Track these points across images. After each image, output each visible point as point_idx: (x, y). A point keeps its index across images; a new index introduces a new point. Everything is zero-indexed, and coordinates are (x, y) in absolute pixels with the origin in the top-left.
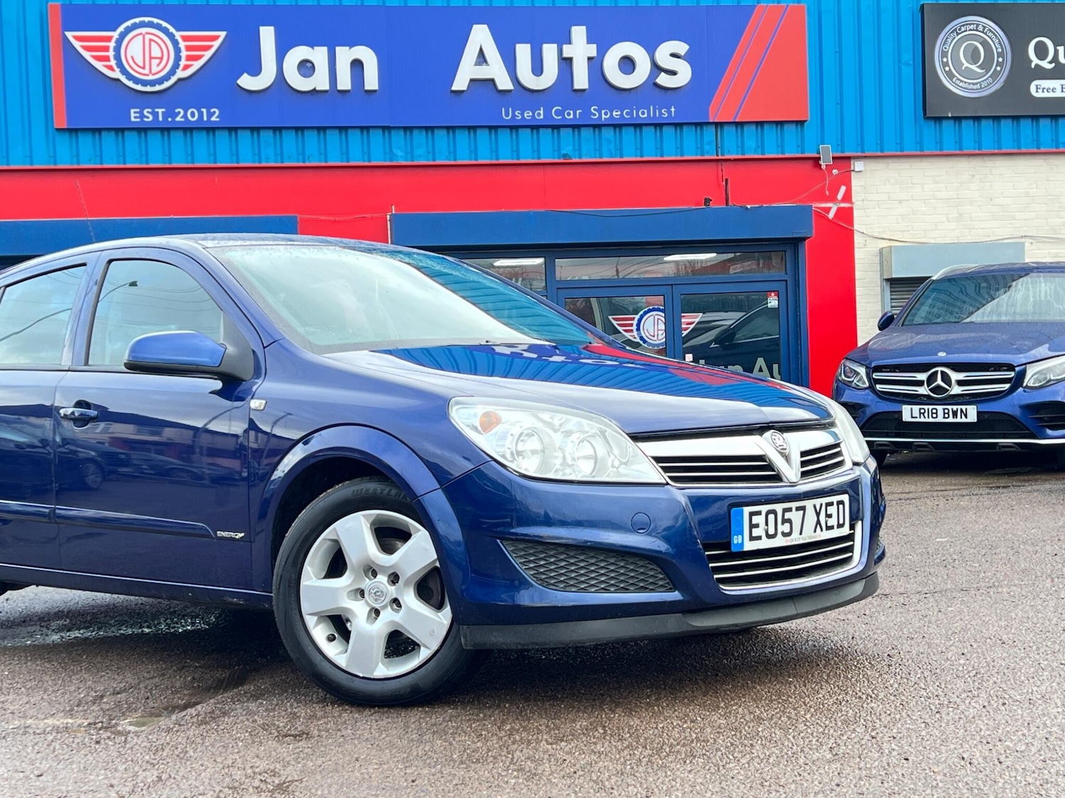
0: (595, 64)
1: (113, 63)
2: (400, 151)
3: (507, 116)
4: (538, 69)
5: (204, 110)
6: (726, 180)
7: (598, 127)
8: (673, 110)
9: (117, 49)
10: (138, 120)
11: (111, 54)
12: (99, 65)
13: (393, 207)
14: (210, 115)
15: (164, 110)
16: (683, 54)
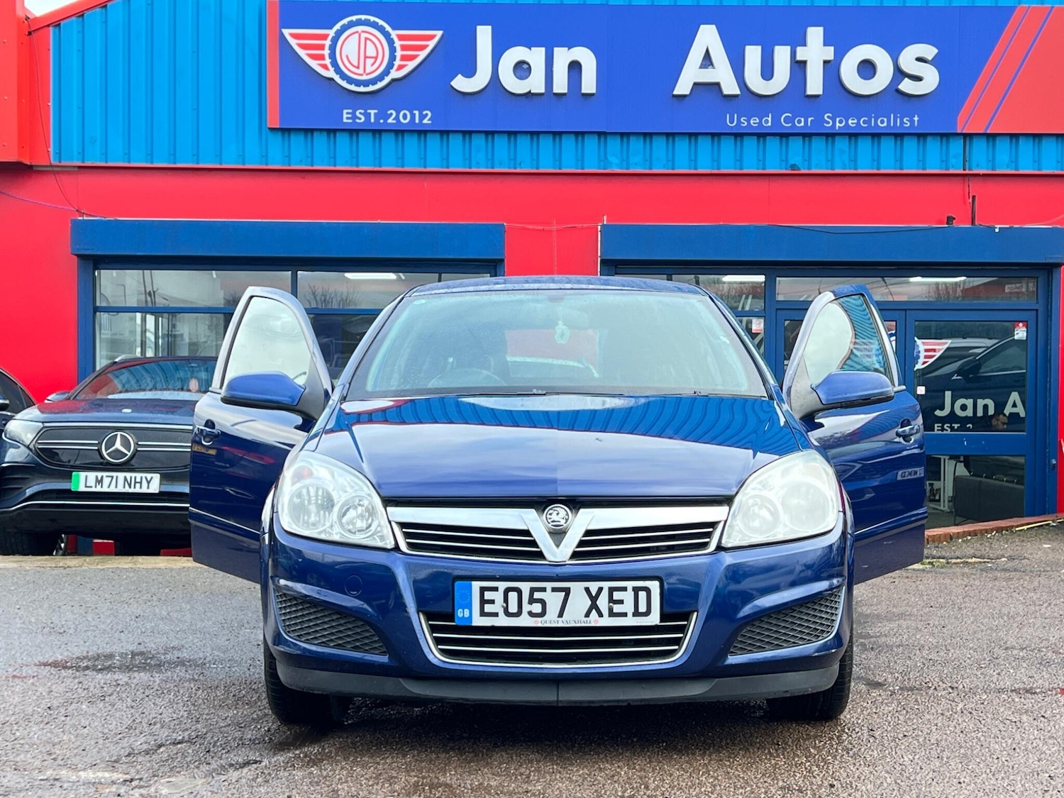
0: (831, 69)
1: (328, 61)
2: (615, 158)
3: (731, 122)
4: (767, 71)
5: (417, 113)
6: (974, 197)
7: (831, 136)
8: (916, 119)
9: (333, 48)
10: (350, 121)
11: (326, 52)
12: (314, 64)
13: (605, 217)
14: (422, 117)
15: (376, 111)
16: (930, 59)
